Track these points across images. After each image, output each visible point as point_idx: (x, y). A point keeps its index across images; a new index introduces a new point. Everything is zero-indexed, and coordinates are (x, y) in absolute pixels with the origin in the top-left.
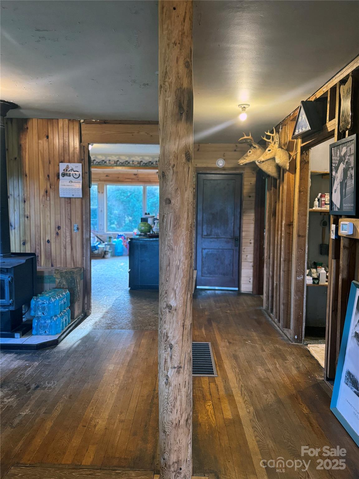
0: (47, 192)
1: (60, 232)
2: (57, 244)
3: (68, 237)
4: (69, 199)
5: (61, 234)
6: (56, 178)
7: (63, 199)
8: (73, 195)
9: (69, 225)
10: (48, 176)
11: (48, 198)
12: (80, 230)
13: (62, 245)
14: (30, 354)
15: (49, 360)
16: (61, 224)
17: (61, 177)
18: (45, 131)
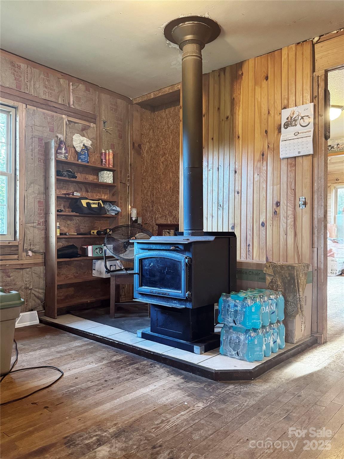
0: (263, 155)
1: (280, 210)
2: (274, 227)
3: (290, 216)
4: (294, 160)
5: (280, 214)
6: (276, 132)
7: (285, 161)
8: (299, 152)
9: (293, 199)
10: (266, 132)
11: (265, 163)
12: (308, 206)
13: (281, 229)
14: (202, 386)
15: (223, 406)
16: (280, 199)
17: (283, 129)
18: (264, 72)
